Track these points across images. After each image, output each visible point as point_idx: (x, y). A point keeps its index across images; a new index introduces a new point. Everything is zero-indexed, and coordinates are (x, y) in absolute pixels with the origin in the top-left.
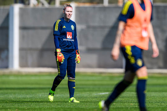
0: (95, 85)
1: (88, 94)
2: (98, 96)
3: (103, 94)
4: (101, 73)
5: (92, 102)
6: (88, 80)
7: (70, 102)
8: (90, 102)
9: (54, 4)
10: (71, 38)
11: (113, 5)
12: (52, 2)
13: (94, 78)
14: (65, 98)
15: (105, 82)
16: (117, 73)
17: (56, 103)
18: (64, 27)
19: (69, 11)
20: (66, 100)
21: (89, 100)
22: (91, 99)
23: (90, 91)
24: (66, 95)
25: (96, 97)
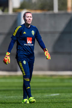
0: (46, 87)
1: (40, 95)
2: (50, 97)
3: (54, 95)
4: (52, 76)
5: (44, 103)
6: (40, 83)
7: (23, 103)
8: (42, 103)
9: (8, 11)
10: (31, 43)
11: (62, 12)
12: (6, 10)
13: (46, 81)
14: (19, 100)
15: (56, 84)
16: (67, 75)
17: (11, 104)
18: (25, 33)
19: (29, 17)
20: (19, 102)
21: (41, 101)
22: (43, 100)
23: (42, 92)
24: (20, 96)
25: (48, 98)
